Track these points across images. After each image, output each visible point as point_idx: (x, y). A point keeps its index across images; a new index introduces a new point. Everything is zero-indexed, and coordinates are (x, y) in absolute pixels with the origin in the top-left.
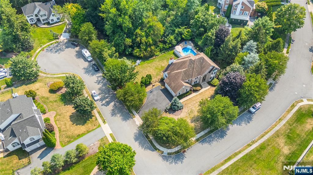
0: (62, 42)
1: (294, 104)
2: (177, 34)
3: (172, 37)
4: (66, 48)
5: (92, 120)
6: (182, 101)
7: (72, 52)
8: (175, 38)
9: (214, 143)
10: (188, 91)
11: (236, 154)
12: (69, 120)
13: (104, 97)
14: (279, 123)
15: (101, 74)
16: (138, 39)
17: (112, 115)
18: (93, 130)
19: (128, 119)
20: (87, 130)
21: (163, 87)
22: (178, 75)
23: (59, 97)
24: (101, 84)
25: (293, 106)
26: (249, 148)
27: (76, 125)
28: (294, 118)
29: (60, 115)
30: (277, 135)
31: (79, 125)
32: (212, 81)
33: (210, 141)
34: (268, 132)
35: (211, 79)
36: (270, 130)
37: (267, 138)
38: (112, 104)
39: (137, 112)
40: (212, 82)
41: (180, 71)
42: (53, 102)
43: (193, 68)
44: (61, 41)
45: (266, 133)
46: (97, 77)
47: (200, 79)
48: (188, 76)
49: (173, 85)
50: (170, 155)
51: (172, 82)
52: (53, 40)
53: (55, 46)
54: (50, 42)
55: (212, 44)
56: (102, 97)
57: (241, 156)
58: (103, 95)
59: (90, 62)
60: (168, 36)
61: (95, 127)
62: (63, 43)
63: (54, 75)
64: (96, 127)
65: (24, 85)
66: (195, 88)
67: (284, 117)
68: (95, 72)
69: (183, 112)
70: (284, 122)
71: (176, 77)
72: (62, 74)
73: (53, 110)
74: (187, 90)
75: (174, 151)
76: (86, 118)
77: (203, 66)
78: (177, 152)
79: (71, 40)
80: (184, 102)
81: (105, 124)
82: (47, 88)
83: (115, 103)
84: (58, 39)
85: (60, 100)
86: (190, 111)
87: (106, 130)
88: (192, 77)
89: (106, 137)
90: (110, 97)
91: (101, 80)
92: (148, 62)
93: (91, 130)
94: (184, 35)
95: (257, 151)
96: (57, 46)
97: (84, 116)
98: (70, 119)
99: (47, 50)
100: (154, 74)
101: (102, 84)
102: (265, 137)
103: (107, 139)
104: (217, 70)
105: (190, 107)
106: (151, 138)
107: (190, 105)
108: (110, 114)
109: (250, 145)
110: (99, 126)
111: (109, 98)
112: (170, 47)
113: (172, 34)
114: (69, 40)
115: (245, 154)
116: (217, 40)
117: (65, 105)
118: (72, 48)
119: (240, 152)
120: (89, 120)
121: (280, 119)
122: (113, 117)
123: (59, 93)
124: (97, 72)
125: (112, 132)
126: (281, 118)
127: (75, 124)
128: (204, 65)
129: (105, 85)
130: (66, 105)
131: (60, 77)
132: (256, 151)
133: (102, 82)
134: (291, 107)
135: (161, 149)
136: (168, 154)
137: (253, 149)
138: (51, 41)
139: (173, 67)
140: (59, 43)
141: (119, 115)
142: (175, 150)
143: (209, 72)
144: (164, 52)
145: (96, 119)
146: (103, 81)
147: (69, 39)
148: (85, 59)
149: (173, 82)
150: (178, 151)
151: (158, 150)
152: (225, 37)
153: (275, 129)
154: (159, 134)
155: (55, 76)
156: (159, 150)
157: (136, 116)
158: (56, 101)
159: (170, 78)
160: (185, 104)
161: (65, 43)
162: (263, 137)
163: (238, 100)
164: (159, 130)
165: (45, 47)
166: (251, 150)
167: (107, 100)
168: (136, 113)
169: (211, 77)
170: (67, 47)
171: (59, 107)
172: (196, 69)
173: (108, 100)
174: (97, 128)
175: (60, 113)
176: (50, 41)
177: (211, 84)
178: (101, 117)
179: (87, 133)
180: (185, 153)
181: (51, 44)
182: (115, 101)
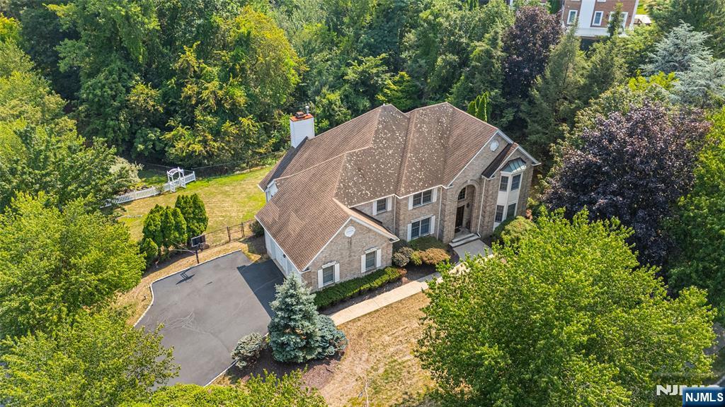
2: (355, 85)
6: (340, 318)
10: (379, 264)
21: (255, 257)
32: (508, 227)
35: (499, 218)
40: (508, 233)
43: (404, 150)
47: (443, 211)
48: (378, 182)
51: (293, 215)
66: (416, 255)
71: (315, 189)
74: (371, 258)
77: (451, 141)
80: (354, 321)
88: (396, 191)
104: (523, 167)
105: (385, 347)
107: (386, 338)
116: (512, 63)
128: (460, 135)
139: (306, 155)
143: (488, 172)
149: (296, 211)
152: (546, 45)
160: (360, 335)
163: (683, 273)
169: (500, 208)
172: (416, 151)
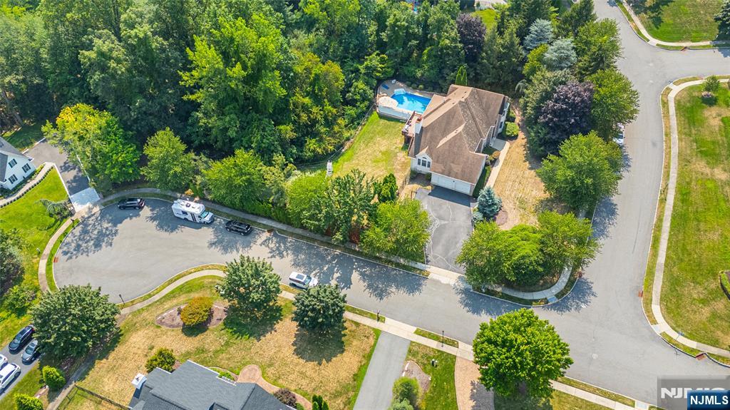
0: (89, 217)
1: (662, 100)
3: (361, 85)
4: (115, 225)
5: (350, 331)
7: (140, 224)
8: (367, 83)
9: (611, 230)
11: (658, 227)
12: (302, 361)
13: (324, 273)
14: (670, 140)
15: (266, 235)
16: (304, 117)
17: (380, 296)
18: (373, 348)
19: (420, 285)
20: (361, 354)
21: (429, 188)
22: (455, 143)
23: (223, 331)
24: (288, 254)
25: (665, 104)
26: (667, 206)
27: (329, 361)
28: (683, 122)
29: (271, 365)
30: (684, 160)
31: (334, 356)
33: (602, 231)
34: (669, 163)
36: (670, 159)
37: (676, 175)
38: (355, 276)
39: (423, 263)
40: (509, 132)
41: (453, 134)
42: (224, 348)
43: (473, 118)
44: (86, 216)
45: (668, 167)
46: (262, 244)
48: (475, 137)
49: (457, 168)
50: (563, 295)
52: (59, 225)
53: (78, 234)
54: (53, 233)
55: (460, 61)
56: (320, 275)
57: (667, 225)
58: (317, 271)
59: (212, 222)
60: (351, 87)
61: (372, 341)
62: (93, 218)
63: (150, 296)
64: (371, 338)
65: (97, 361)
66: (490, 156)
67: (668, 127)
68: (248, 238)
69: (508, 211)
70: (675, 136)
71: (456, 150)
72: (169, 284)
73: (244, 365)
75: (564, 285)
76: (334, 335)
77: (484, 105)
78: (571, 283)
79: (111, 201)
81: (384, 322)
82: (173, 330)
83: (358, 271)
84: (71, 214)
85: (236, 336)
86: (518, 203)
87: (398, 329)
88: (481, 136)
89: (414, 342)
90: (335, 267)
91: (280, 246)
92: (345, 157)
93: (368, 350)
94: (379, 72)
95: (683, 203)
96: (85, 232)
97: (326, 334)
98: (301, 357)
99: (65, 253)
100: (381, 173)
101: (289, 252)
102: (671, 175)
103: (419, 345)
105: (510, 195)
106: (499, 290)
107: (507, 192)
108: (373, 298)
109: (663, 201)
110: (377, 333)
111: (338, 270)
112: (368, 108)
113: (357, 79)
114: (105, 204)
115: (670, 218)
116: (468, 49)
117: (259, 340)
118: (131, 218)
119: (660, 220)
120: (345, 335)
121: (666, 135)
122: (385, 298)
123: (216, 324)
124: (252, 235)
125: (415, 328)
126: (666, 132)
127: (324, 361)
128: (487, 101)
129: (297, 251)
130: (262, 337)
131: (173, 292)
132: (681, 204)
133: (287, 249)
134: (664, 107)
135: (537, 295)
136: (557, 296)
137: (674, 203)
138: (56, 230)
139: (429, 135)
140: (84, 223)
141: (393, 289)
142: (563, 281)
144: (358, 124)
145: (357, 324)
146: (285, 244)
147: (103, 201)
148: (195, 223)
149: (453, 162)
150: (569, 280)
151: (534, 303)
152: (481, 36)
153: (674, 153)
154: (528, 267)
155: (157, 297)
156: (536, 301)
157: (428, 270)
158: (227, 344)
159: (441, 158)
161: (98, 215)
162: (668, 176)
164: (523, 257)
165: (54, 249)
166: (672, 208)
167: (336, 275)
168: (423, 265)
170: (116, 222)
171: (250, 349)
173: (338, 275)
174: (377, 339)
175: (266, 360)
176: (53, 229)
177: (508, 136)
178: (362, 313)
179: (370, 360)
180: (584, 276)
181: (65, 234)
182: (356, 269)
